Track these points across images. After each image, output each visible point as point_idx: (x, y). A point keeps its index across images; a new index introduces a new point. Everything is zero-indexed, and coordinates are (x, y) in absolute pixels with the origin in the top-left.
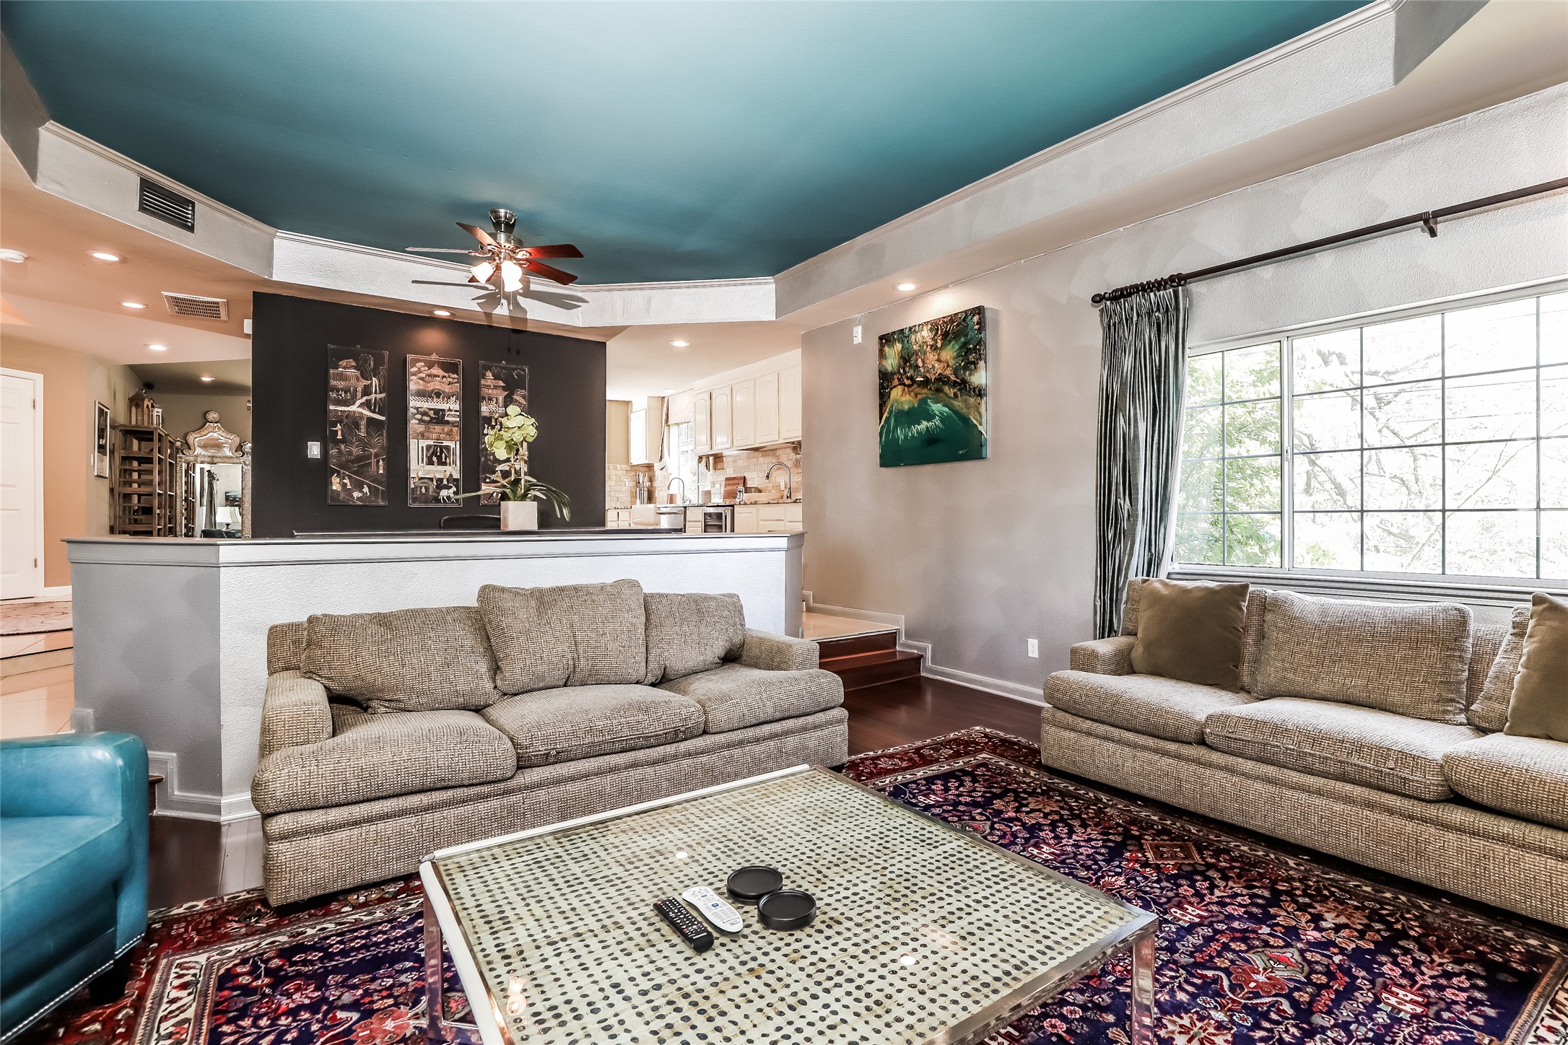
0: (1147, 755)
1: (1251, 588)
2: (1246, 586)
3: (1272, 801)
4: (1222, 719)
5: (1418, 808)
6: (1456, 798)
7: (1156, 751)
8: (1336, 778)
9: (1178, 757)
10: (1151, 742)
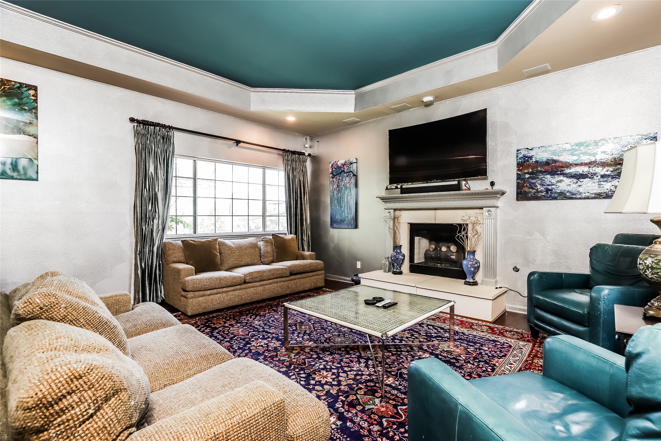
0: (231, 293)
1: (219, 240)
2: (217, 239)
3: (264, 290)
4: (251, 274)
5: (287, 279)
6: (291, 274)
7: (233, 290)
8: (275, 278)
9: (240, 289)
10: (232, 288)
